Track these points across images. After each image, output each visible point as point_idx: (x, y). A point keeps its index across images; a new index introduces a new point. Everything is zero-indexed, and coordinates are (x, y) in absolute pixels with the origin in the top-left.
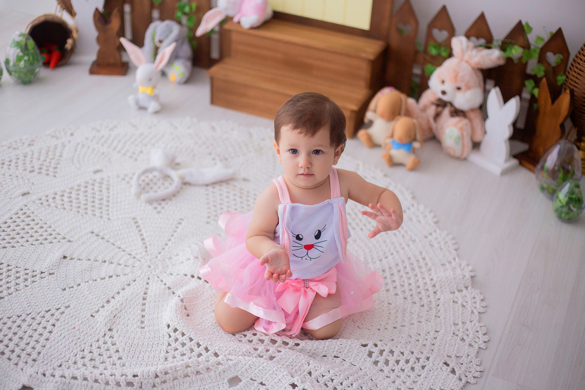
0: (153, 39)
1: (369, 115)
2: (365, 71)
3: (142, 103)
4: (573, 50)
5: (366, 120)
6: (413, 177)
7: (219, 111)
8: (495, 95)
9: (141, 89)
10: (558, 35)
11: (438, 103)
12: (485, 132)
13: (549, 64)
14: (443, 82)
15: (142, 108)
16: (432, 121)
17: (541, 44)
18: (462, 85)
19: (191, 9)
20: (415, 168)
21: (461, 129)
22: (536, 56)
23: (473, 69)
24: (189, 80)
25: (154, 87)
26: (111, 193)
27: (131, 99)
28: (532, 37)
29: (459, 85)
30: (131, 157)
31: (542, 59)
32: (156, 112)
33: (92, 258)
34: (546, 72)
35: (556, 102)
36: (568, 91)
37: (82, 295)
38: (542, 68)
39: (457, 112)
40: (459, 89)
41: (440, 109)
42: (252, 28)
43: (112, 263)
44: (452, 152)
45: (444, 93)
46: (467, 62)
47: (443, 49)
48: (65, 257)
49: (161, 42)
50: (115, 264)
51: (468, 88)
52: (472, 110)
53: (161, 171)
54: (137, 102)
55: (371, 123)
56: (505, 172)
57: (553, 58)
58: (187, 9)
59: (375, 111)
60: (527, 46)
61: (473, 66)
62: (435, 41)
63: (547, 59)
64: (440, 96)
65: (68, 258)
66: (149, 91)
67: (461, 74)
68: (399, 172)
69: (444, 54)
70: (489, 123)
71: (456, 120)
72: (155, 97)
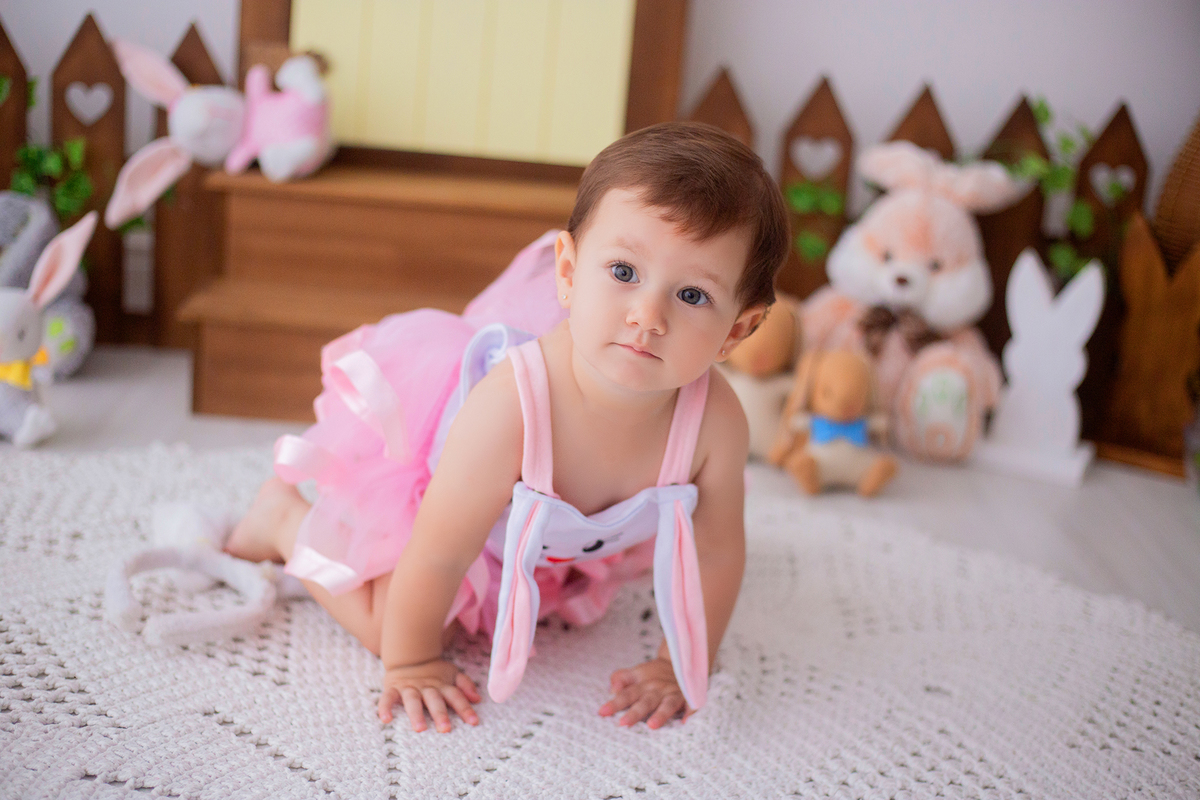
8: (1027, 273)
10: (1121, 121)
12: (1005, 379)
13: (1099, 201)
14: (889, 256)
18: (946, 255)
19: (66, 163)
20: (880, 489)
21: (967, 371)
23: (966, 210)
26: (61, 652)
28: (1052, 134)
29: (934, 256)
30: (49, 552)
31: (1082, 187)
32: (41, 444)
34: (1096, 221)
35: (1181, 273)
38: (1086, 212)
40: (936, 266)
41: (875, 337)
42: (298, 178)
45: (902, 281)
46: (948, 193)
51: (960, 261)
56: (1089, 475)
57: (1107, 181)
58: (52, 165)
62: (803, 177)
63: (1094, 185)
64: (890, 292)
66: (15, 374)
67: (938, 226)
69: (832, 207)
70: (1015, 354)
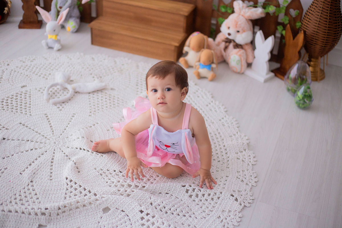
0: (56, 6)
1: (186, 49)
2: (182, 22)
3: (50, 45)
4: (305, 7)
5: (184, 52)
6: (212, 85)
7: (96, 48)
8: (259, 35)
9: (49, 36)
11: (226, 40)
12: (254, 57)
13: (291, 16)
14: (229, 28)
15: (51, 48)
16: (223, 51)
17: (286, 4)
18: (240, 30)
20: (213, 79)
21: (240, 56)
22: (283, 11)
23: (246, 20)
24: (78, 31)
25: (57, 35)
26: (32, 99)
27: (43, 42)
29: (238, 30)
30: (44, 77)
31: (287, 13)
32: (59, 50)
33: (20, 139)
34: (289, 21)
35: (296, 39)
36: (302, 32)
37: (14, 161)
38: (287, 19)
39: (237, 46)
40: (238, 32)
41: (227, 44)
43: (32, 141)
44: (235, 70)
45: (229, 34)
46: (243, 16)
47: (228, 8)
48: (4, 139)
49: (61, 8)
50: (34, 142)
51: (244, 31)
52: (246, 44)
53: (61, 85)
54: (47, 45)
55: (187, 53)
56: (266, 81)
57: (293, 13)
59: (189, 46)
60: (278, 6)
61: (246, 18)
62: (224, 4)
63: (290, 13)
64: (227, 36)
65: (6, 139)
66: (54, 37)
67: (239, 23)
68: (204, 82)
69: (229, 11)
70: (256, 52)
71: (237, 50)
72: (58, 41)
